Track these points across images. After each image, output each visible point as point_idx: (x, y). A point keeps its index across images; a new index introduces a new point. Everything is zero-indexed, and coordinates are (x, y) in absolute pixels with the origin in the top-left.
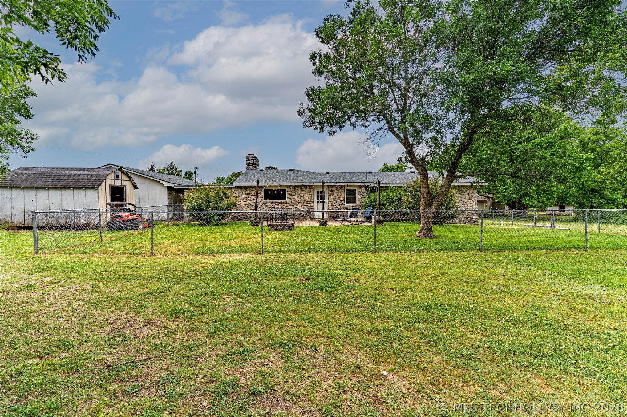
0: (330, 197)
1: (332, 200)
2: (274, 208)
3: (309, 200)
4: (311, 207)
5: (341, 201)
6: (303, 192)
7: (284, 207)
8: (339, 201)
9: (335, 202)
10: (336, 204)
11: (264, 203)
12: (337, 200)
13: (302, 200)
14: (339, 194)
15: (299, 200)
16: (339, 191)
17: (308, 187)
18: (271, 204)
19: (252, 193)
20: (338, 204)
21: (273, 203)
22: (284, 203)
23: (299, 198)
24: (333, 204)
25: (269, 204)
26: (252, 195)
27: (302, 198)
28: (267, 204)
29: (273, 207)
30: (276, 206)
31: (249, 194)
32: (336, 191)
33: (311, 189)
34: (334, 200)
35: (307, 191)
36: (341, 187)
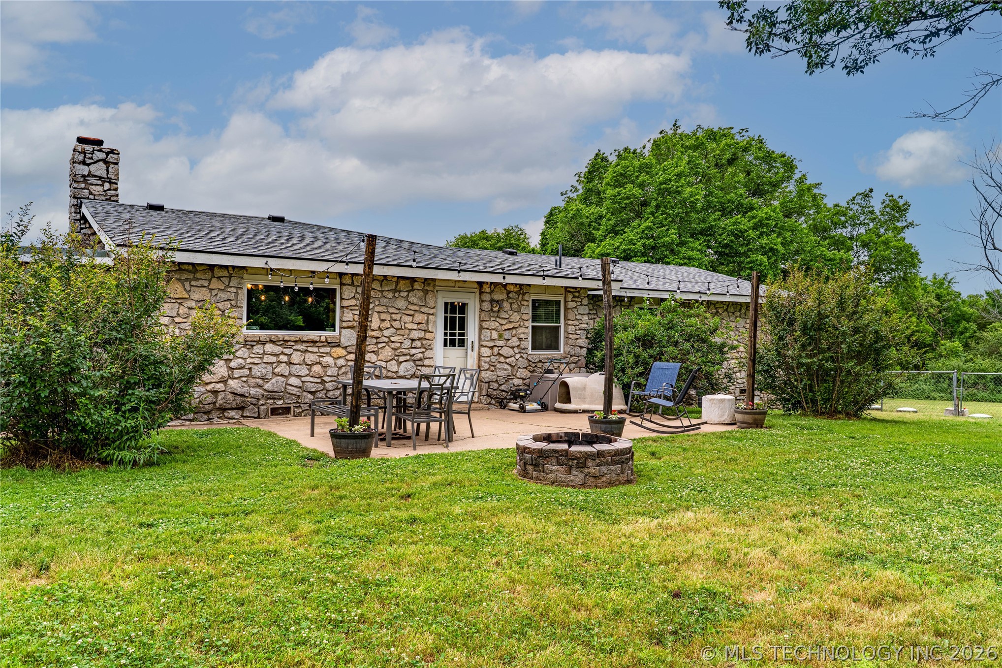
0: (485, 325)
1: (495, 335)
2: (290, 363)
3: (421, 334)
4: (427, 362)
5: (520, 339)
6: (401, 303)
7: (328, 360)
8: (515, 342)
9: (501, 343)
10: (505, 351)
11: (249, 344)
12: (507, 335)
13: (395, 334)
14: (516, 317)
15: (387, 333)
16: (515, 306)
17: (417, 286)
18: (277, 349)
19: (196, 296)
20: (511, 352)
21: (285, 342)
22: (328, 343)
23: (387, 324)
24: (496, 350)
25: (269, 347)
26: (192, 304)
27: (396, 324)
28: (258, 349)
29: (284, 358)
30: (296, 357)
31: (180, 301)
32: (506, 305)
33: (426, 292)
34: (500, 336)
35: (413, 299)
36: (522, 288)
